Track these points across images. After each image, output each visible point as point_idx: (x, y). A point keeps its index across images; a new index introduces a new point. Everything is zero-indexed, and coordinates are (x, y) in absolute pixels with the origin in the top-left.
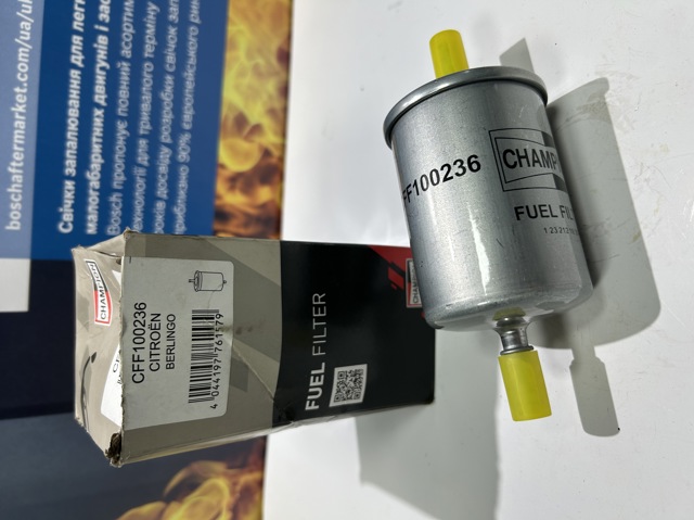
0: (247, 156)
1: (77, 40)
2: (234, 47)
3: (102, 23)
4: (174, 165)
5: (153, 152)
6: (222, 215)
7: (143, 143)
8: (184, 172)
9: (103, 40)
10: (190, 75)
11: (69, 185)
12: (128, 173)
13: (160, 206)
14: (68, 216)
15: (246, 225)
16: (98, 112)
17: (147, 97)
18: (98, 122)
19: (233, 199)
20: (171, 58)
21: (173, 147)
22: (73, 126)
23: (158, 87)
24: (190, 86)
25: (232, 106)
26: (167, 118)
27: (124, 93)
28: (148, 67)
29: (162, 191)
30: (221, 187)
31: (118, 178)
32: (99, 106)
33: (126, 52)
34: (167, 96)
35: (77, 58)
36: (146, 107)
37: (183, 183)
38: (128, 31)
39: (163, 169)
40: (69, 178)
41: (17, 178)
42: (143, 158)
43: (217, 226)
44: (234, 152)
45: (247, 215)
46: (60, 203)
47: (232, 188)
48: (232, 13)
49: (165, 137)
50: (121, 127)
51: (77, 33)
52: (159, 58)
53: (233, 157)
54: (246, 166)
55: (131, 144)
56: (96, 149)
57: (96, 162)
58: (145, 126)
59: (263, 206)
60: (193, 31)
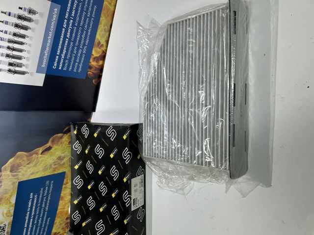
0: (99, 52)
1: (66, 21)
3: (72, 17)
4: (82, 54)
6: (90, 67)
7: (76, 48)
8: (84, 56)
9: (71, 21)
10: (90, 31)
11: (57, 57)
12: (71, 55)
13: (77, 64)
14: (55, 65)
16: (67, 40)
17: (79, 36)
18: (67, 42)
19: (93, 63)
20: (86, 27)
22: (61, 43)
23: (82, 34)
24: (89, 33)
25: (98, 39)
26: (82, 42)
27: (74, 35)
28: (81, 28)
29: (78, 61)
30: (91, 60)
31: (69, 56)
32: (68, 38)
33: (76, 24)
34: (83, 36)
35: (65, 26)
36: (78, 39)
37: (83, 59)
38: (78, 19)
39: (79, 55)
40: (58, 55)
41: (46, 54)
42: (75, 52)
43: (88, 70)
44: (96, 51)
45: (96, 67)
46: (54, 61)
47: (94, 61)
48: (102, 14)
49: (81, 47)
50: (72, 43)
51: (66, 19)
52: (83, 27)
53: (96, 53)
54: (98, 55)
55: (73, 48)
56: (65, 48)
57: (64, 52)
58: (77, 44)
59: (100, 66)
60: (92, 19)
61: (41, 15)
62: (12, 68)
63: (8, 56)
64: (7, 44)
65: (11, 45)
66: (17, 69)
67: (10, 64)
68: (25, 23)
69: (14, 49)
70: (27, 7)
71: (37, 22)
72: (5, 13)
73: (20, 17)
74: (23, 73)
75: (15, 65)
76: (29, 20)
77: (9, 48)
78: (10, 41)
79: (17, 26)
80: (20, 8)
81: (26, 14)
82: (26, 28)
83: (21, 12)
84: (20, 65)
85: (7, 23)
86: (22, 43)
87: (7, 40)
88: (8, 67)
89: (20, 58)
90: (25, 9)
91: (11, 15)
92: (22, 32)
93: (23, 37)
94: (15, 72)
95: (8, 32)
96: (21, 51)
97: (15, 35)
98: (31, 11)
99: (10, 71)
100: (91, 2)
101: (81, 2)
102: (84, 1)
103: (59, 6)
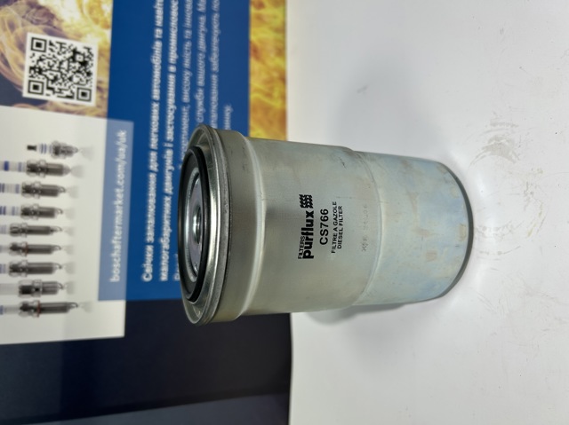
1: (153, 155)
3: (169, 142)
9: (169, 153)
11: (150, 248)
14: (149, 269)
16: (167, 199)
18: (167, 205)
22: (151, 209)
32: (168, 195)
35: (154, 166)
40: (150, 244)
41: (118, 246)
46: (144, 260)
48: (252, 123)
51: (154, 150)
56: (167, 223)
62: (31, 300)
63: (15, 269)
64: (9, 240)
65: (21, 240)
66: (46, 299)
67: (25, 290)
68: (49, 180)
69: (29, 250)
70: (48, 143)
71: (78, 172)
73: (33, 169)
74: (63, 308)
75: (37, 290)
76: (59, 171)
77: (14, 248)
78: (16, 231)
79: (28, 190)
80: (31, 148)
81: (48, 159)
82: (51, 191)
83: (36, 157)
84: (50, 289)
86: (47, 231)
87: (8, 230)
88: (18, 300)
89: (46, 269)
90: (43, 148)
91: (11, 166)
92: (45, 202)
93: (49, 213)
94: (41, 309)
95: (8, 210)
96: (48, 250)
97: (26, 212)
98: (58, 150)
99: (25, 308)
100: (214, 98)
101: (185, 104)
102: (193, 102)
103: (129, 125)
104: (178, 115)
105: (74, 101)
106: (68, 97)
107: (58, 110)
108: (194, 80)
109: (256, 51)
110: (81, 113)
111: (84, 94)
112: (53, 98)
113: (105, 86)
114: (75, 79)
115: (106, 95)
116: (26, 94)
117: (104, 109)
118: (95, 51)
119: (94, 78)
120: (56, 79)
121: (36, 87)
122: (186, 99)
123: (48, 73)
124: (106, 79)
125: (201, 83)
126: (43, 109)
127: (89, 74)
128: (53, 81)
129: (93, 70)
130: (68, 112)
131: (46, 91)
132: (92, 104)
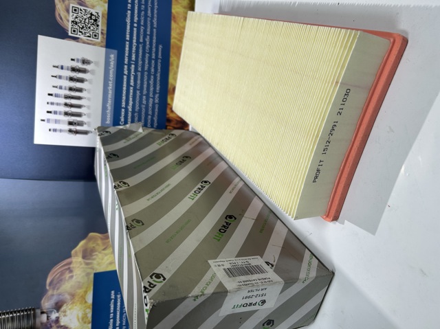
1: (126, 67)
2: (172, 65)
3: (133, 61)
4: (154, 104)
5: (147, 100)
6: (169, 120)
7: (144, 97)
8: (157, 106)
9: (133, 66)
10: (158, 75)
11: (123, 110)
12: (140, 106)
13: (150, 117)
15: (176, 124)
16: (132, 88)
17: (145, 83)
18: (131, 91)
19: (172, 115)
20: (153, 70)
21: (154, 98)
22: (124, 92)
23: (149, 79)
24: (158, 78)
25: (172, 84)
26: (152, 89)
27: (139, 82)
28: (146, 73)
29: (150, 112)
30: (168, 111)
31: (137, 108)
32: (132, 86)
33: (140, 69)
34: (151, 82)
35: (126, 72)
36: (145, 86)
37: (156, 110)
38: (140, 62)
39: (150, 105)
40: (123, 108)
41: (109, 108)
42: (144, 102)
43: (167, 124)
44: (172, 99)
45: (176, 120)
46: (120, 115)
47: (172, 111)
48: (171, 54)
49: (151, 95)
50: (138, 92)
51: (126, 64)
52: (149, 70)
55: (141, 97)
56: (131, 99)
57: (131, 103)
58: (145, 92)
60: (159, 61)
61: (97, 64)
62: (73, 128)
63: (66, 114)
64: (63, 101)
65: (68, 101)
66: (79, 128)
67: (70, 123)
68: (80, 75)
69: (72, 106)
70: (80, 58)
71: (93, 72)
72: (57, 67)
73: (73, 70)
74: (85, 133)
75: (75, 124)
76: (84, 71)
77: (66, 105)
78: (67, 97)
79: (71, 79)
80: (72, 60)
81: (80, 65)
82: (81, 80)
83: (75, 64)
84: (80, 124)
85: (60, 77)
86: (79, 98)
87: (63, 96)
88: (68, 127)
89: (79, 115)
90: (78, 60)
91: (64, 67)
92: (78, 85)
93: (80, 90)
94: (77, 132)
95: (63, 87)
96: (79, 107)
97: (71, 89)
98: (84, 62)
99: (70, 131)
100: (154, 41)
101: (141, 43)
102: (145, 42)
103: (116, 52)
104: (137, 48)
105: (91, 39)
106: (88, 36)
107: (84, 43)
108: (145, 31)
109: (174, 18)
110: (94, 45)
111: (95, 36)
112: (82, 37)
113: (105, 32)
114: (92, 28)
115: (105, 37)
116: (70, 34)
117: (104, 43)
118: (100, 14)
119: (100, 27)
120: (83, 27)
121: (74, 31)
122: (141, 40)
123: (79, 24)
124: (105, 29)
125: (148, 33)
126: (78, 42)
127: (98, 26)
128: (82, 28)
129: (100, 24)
130: (88, 44)
131: (79, 33)
132: (99, 40)
